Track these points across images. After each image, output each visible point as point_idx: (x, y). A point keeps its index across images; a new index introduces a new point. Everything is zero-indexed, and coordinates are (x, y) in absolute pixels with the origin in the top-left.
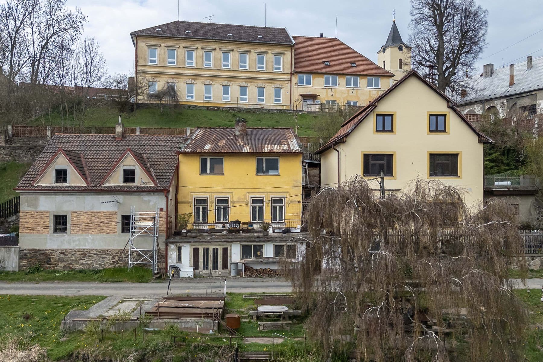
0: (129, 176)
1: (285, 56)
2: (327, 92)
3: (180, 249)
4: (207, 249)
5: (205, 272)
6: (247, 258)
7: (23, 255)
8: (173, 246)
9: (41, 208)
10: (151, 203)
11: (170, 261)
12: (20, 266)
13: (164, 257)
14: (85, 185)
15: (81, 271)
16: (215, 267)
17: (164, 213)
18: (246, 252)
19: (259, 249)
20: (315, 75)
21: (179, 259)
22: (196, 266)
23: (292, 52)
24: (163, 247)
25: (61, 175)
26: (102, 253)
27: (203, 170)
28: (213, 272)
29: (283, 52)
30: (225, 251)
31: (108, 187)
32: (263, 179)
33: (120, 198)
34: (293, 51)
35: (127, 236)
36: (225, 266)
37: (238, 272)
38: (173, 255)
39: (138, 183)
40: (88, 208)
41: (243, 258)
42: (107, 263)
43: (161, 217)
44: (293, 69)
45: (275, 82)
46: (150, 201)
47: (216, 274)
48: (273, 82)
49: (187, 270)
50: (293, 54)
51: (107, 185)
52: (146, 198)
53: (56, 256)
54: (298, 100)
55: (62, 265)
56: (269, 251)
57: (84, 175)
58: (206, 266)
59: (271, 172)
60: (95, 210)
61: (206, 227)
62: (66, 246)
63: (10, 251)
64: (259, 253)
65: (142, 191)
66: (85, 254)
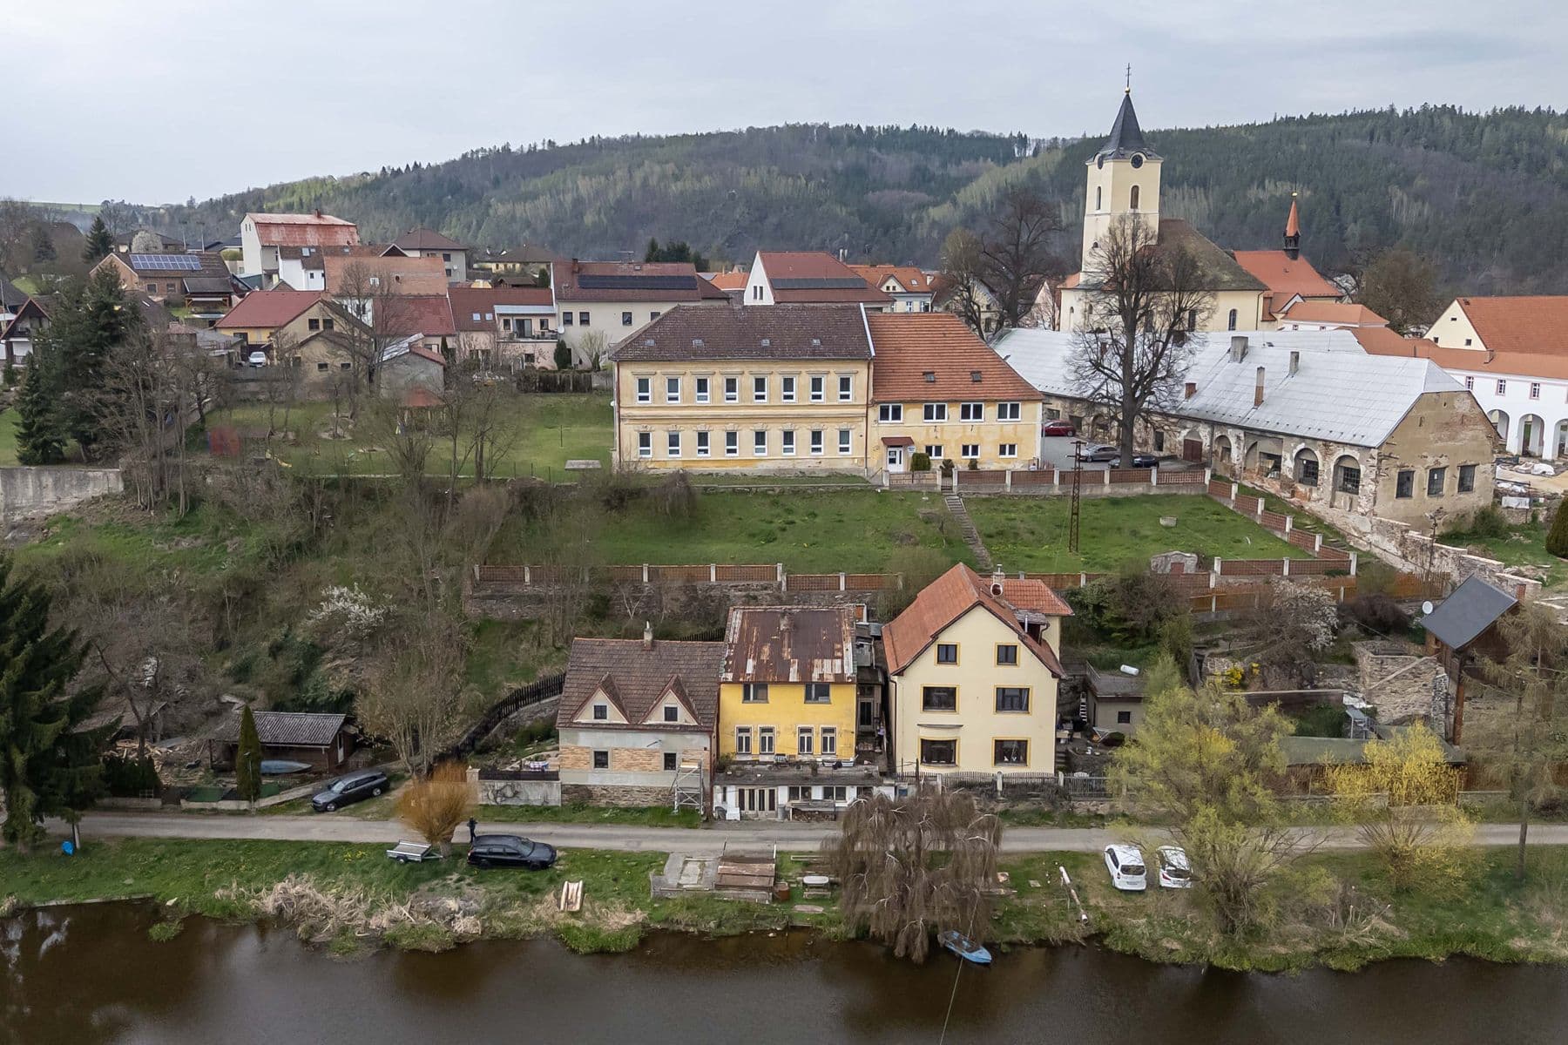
0: (671, 714)
1: (857, 375)
2: (928, 431)
3: (725, 790)
4: (753, 790)
5: (750, 812)
6: (794, 799)
7: (565, 790)
8: (718, 787)
9: (581, 744)
10: (694, 742)
11: (715, 801)
12: (562, 801)
13: (709, 796)
14: (626, 722)
15: (627, 810)
16: (762, 808)
17: (707, 752)
18: (793, 793)
19: (806, 790)
20: (907, 405)
21: (724, 799)
22: (742, 807)
23: (869, 368)
24: (707, 786)
25: (600, 712)
26: (647, 791)
27: (746, 697)
28: (759, 812)
29: (855, 370)
30: (772, 793)
31: (650, 725)
32: (812, 707)
33: (662, 736)
34: (872, 366)
35: (671, 774)
36: (772, 807)
37: (786, 814)
38: (718, 797)
39: (680, 721)
40: (629, 746)
41: (790, 799)
42: (650, 801)
43: (705, 757)
44: (871, 396)
45: (841, 420)
46: (692, 740)
47: (762, 815)
48: (836, 420)
49: (733, 813)
50: (872, 371)
51: (648, 722)
52: (689, 737)
53: (598, 791)
54: (878, 448)
55: (604, 801)
56: (817, 793)
57: (622, 710)
58: (752, 807)
59: (820, 699)
60: (637, 747)
61: (749, 758)
62: (608, 783)
63: (552, 785)
64: (807, 794)
65: (685, 729)
66: (627, 791)
